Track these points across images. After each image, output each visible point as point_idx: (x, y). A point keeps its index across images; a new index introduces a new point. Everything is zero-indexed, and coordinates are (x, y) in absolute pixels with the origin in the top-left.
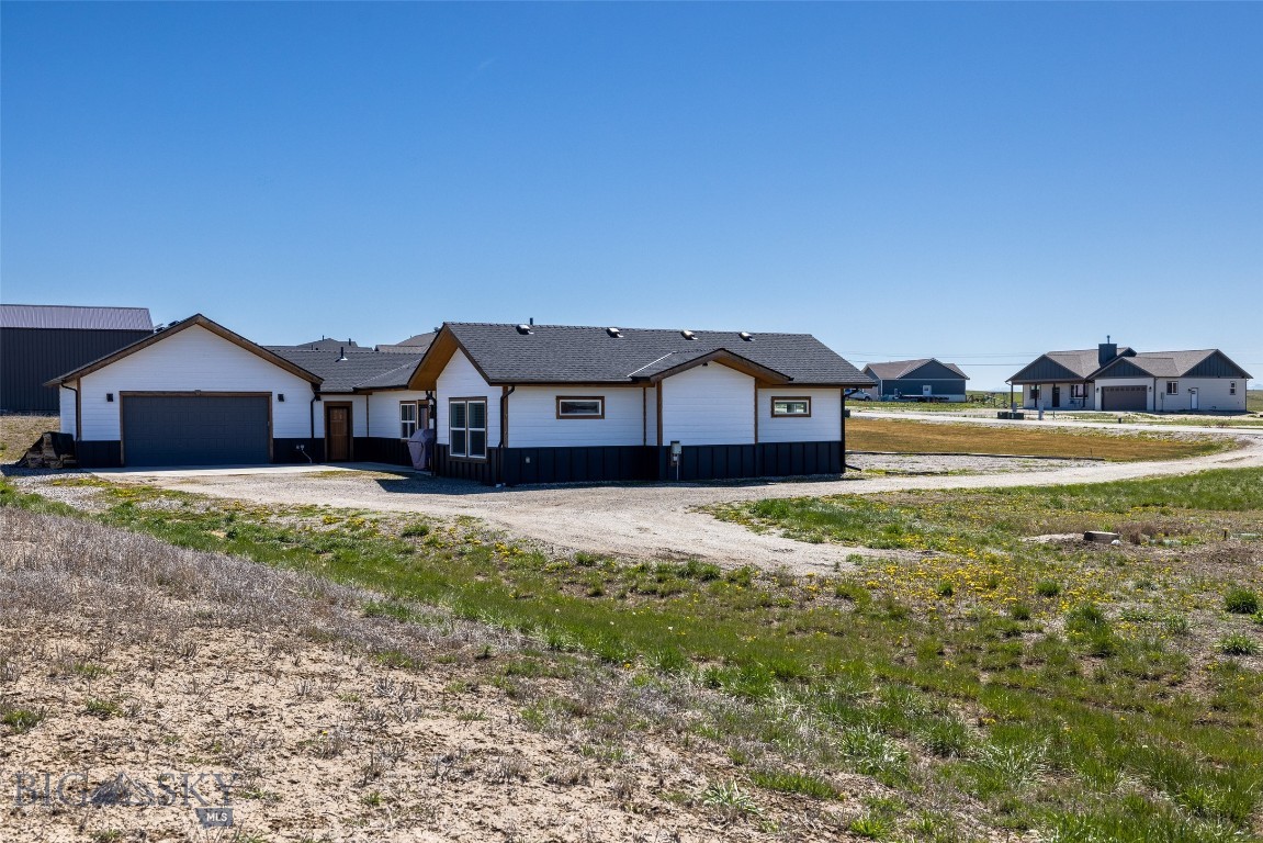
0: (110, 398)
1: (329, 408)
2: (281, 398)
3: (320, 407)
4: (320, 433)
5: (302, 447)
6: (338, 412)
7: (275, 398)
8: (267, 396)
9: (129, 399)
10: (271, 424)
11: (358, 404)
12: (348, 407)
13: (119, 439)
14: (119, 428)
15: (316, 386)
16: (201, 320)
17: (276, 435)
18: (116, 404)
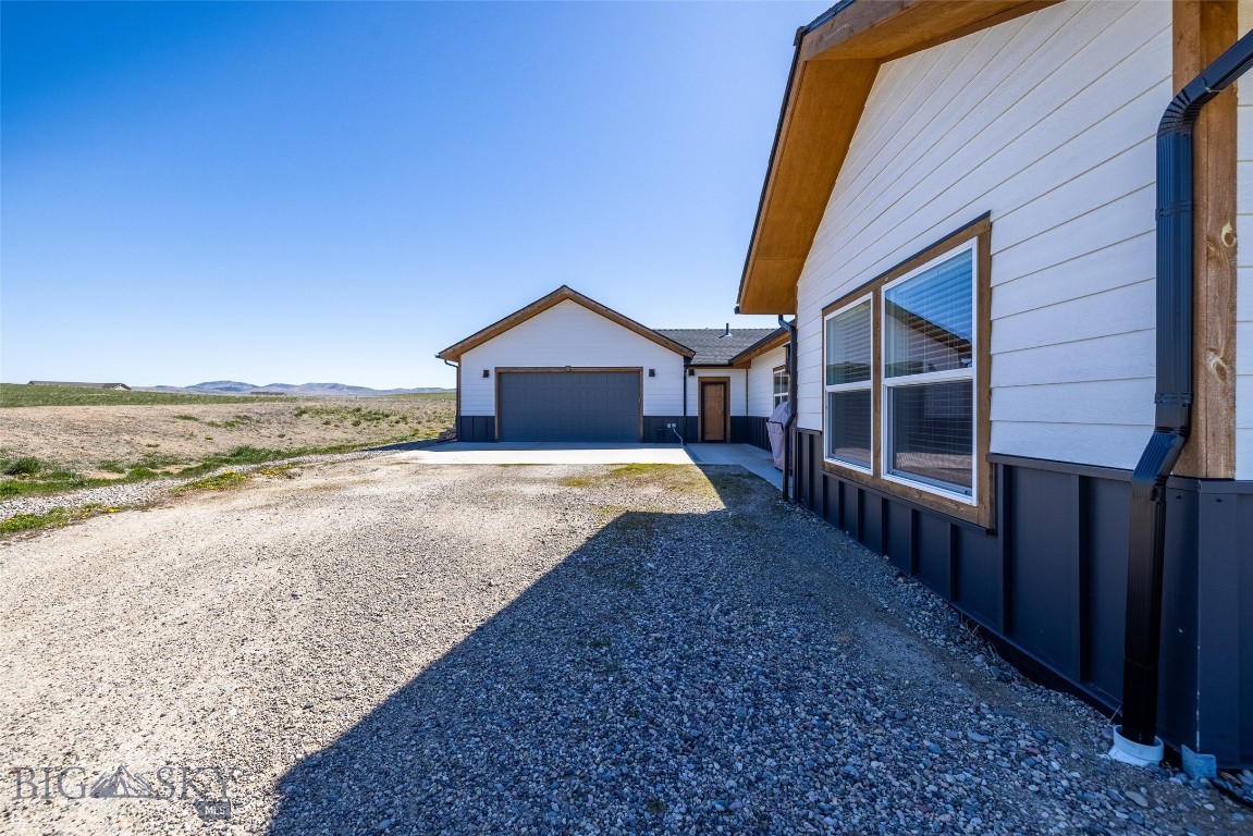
0: (486, 374)
1: (704, 384)
2: (652, 373)
3: (693, 383)
4: (694, 410)
5: (674, 425)
6: (715, 388)
7: (646, 373)
8: (638, 372)
9: (502, 374)
10: (642, 401)
11: (736, 378)
12: (724, 383)
13: (493, 414)
14: (494, 404)
15: (687, 359)
16: (566, 292)
17: (646, 412)
18: (492, 379)
